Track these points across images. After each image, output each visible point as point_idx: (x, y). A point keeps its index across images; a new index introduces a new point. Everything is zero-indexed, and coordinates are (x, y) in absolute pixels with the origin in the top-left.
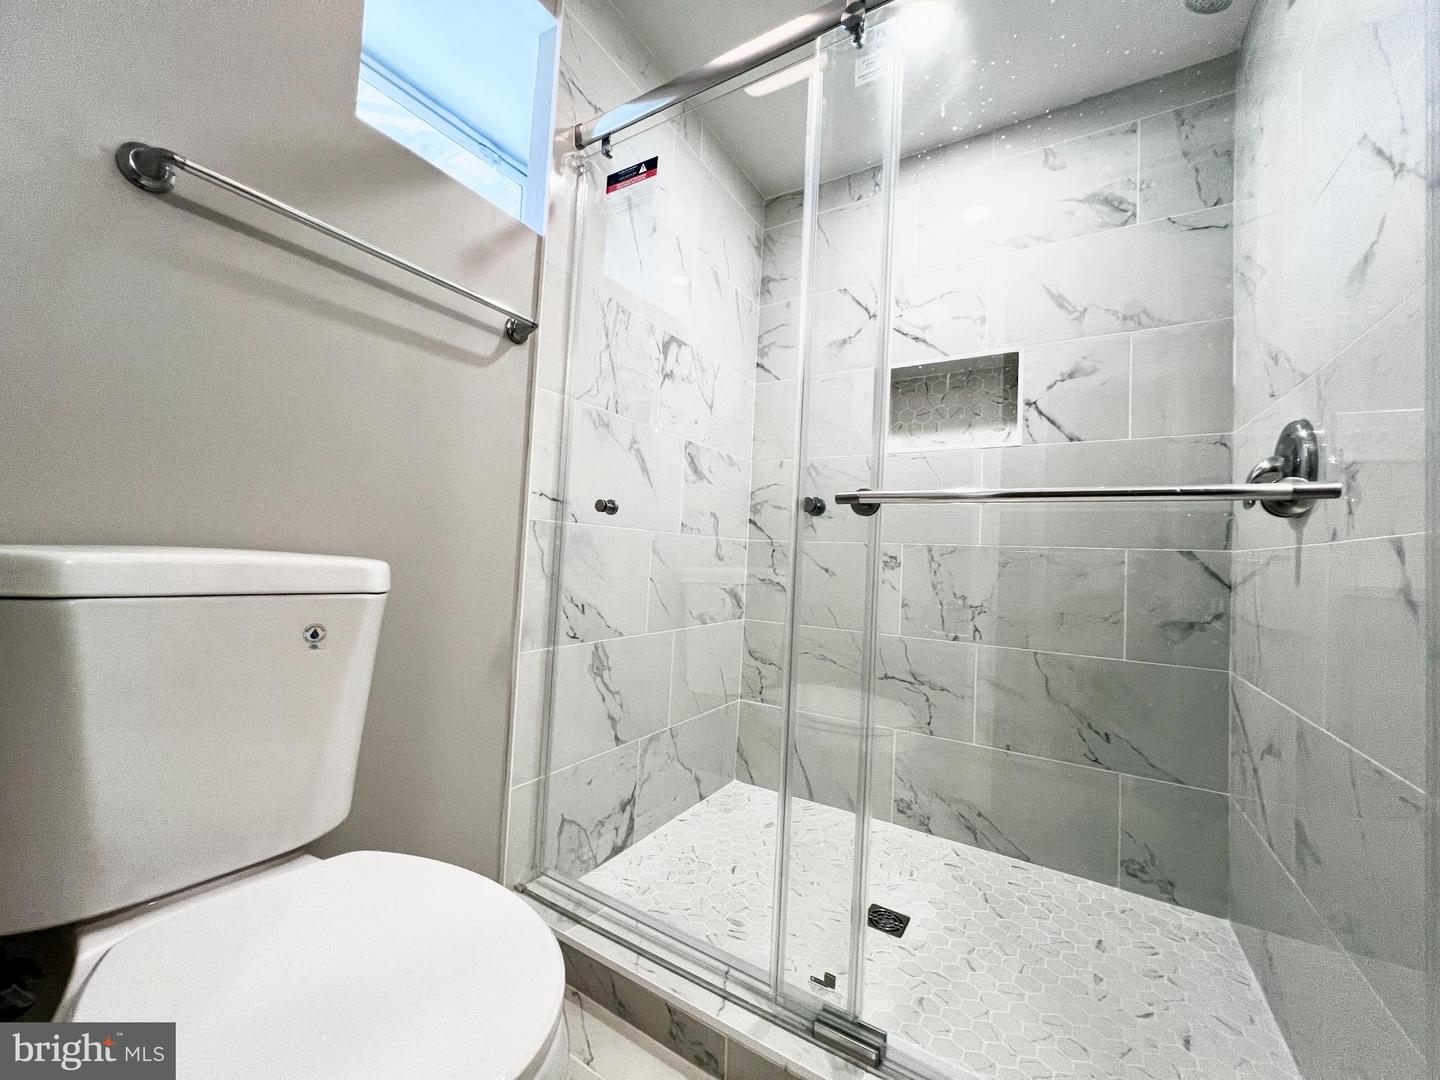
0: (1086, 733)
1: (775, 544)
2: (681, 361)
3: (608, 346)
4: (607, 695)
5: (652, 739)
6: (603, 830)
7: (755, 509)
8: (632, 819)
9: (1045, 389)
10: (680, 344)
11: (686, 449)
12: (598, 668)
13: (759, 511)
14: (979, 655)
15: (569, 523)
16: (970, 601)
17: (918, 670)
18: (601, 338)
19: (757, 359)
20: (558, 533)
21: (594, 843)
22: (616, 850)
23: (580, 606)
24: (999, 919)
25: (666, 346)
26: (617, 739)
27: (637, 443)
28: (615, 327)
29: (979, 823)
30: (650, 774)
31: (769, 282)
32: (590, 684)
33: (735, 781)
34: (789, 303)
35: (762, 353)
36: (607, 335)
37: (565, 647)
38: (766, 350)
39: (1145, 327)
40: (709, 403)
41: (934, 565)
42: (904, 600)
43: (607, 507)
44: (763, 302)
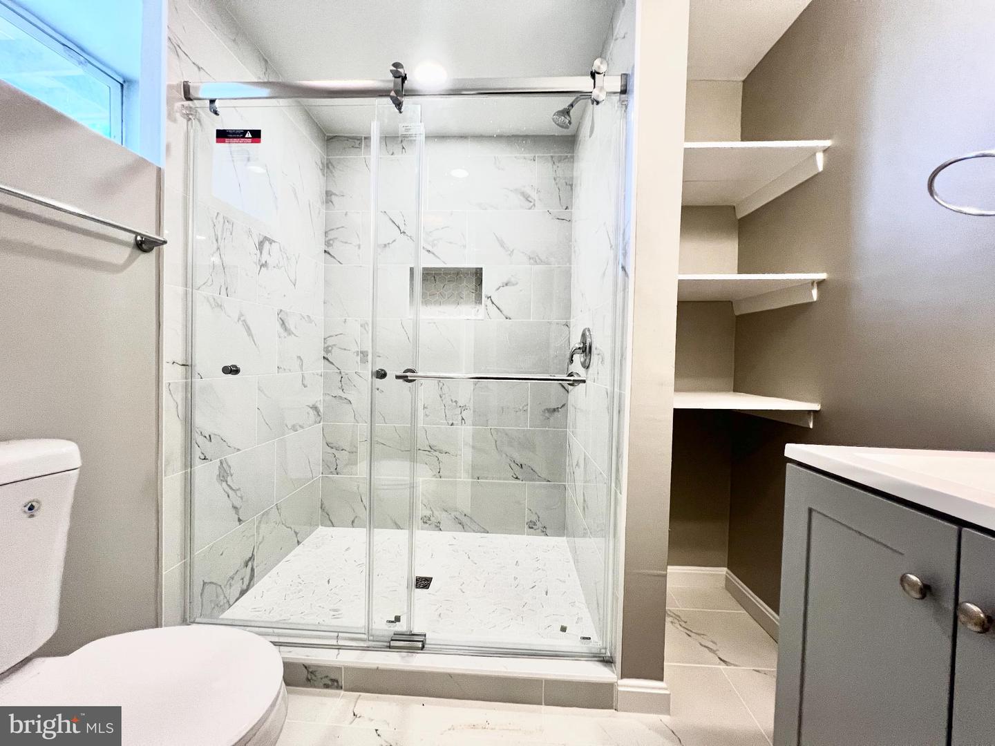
0: (512, 465)
1: (343, 373)
2: (272, 254)
3: (218, 248)
4: (231, 492)
5: (263, 515)
6: (233, 582)
7: (327, 350)
8: (253, 570)
9: (495, 289)
10: (271, 242)
11: (278, 314)
12: (223, 476)
13: (330, 352)
14: (465, 432)
15: (197, 380)
16: (459, 404)
17: (433, 443)
18: (213, 243)
19: (324, 247)
20: (189, 389)
21: (227, 591)
22: (243, 593)
23: (208, 437)
24: (474, 565)
25: (261, 244)
26: (239, 520)
27: (243, 315)
28: (222, 234)
29: (464, 520)
30: (263, 537)
31: (331, 195)
32: (219, 488)
33: (320, 527)
34: (347, 212)
35: (328, 243)
36: (217, 240)
37: (199, 466)
38: (331, 242)
39: (537, 264)
40: (293, 281)
41: (441, 384)
42: (424, 405)
43: (232, 370)
44: (327, 209)
